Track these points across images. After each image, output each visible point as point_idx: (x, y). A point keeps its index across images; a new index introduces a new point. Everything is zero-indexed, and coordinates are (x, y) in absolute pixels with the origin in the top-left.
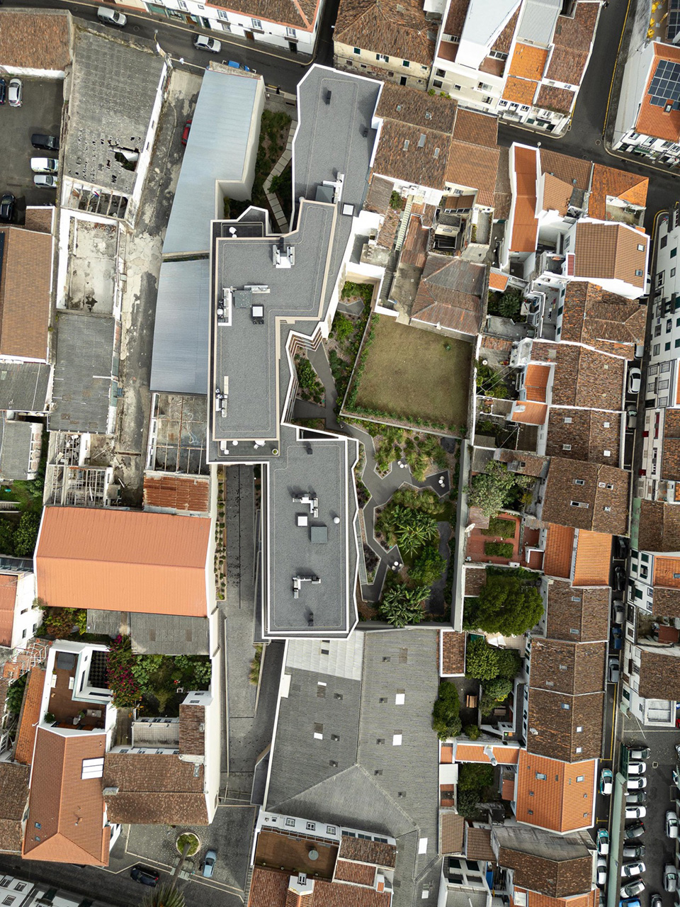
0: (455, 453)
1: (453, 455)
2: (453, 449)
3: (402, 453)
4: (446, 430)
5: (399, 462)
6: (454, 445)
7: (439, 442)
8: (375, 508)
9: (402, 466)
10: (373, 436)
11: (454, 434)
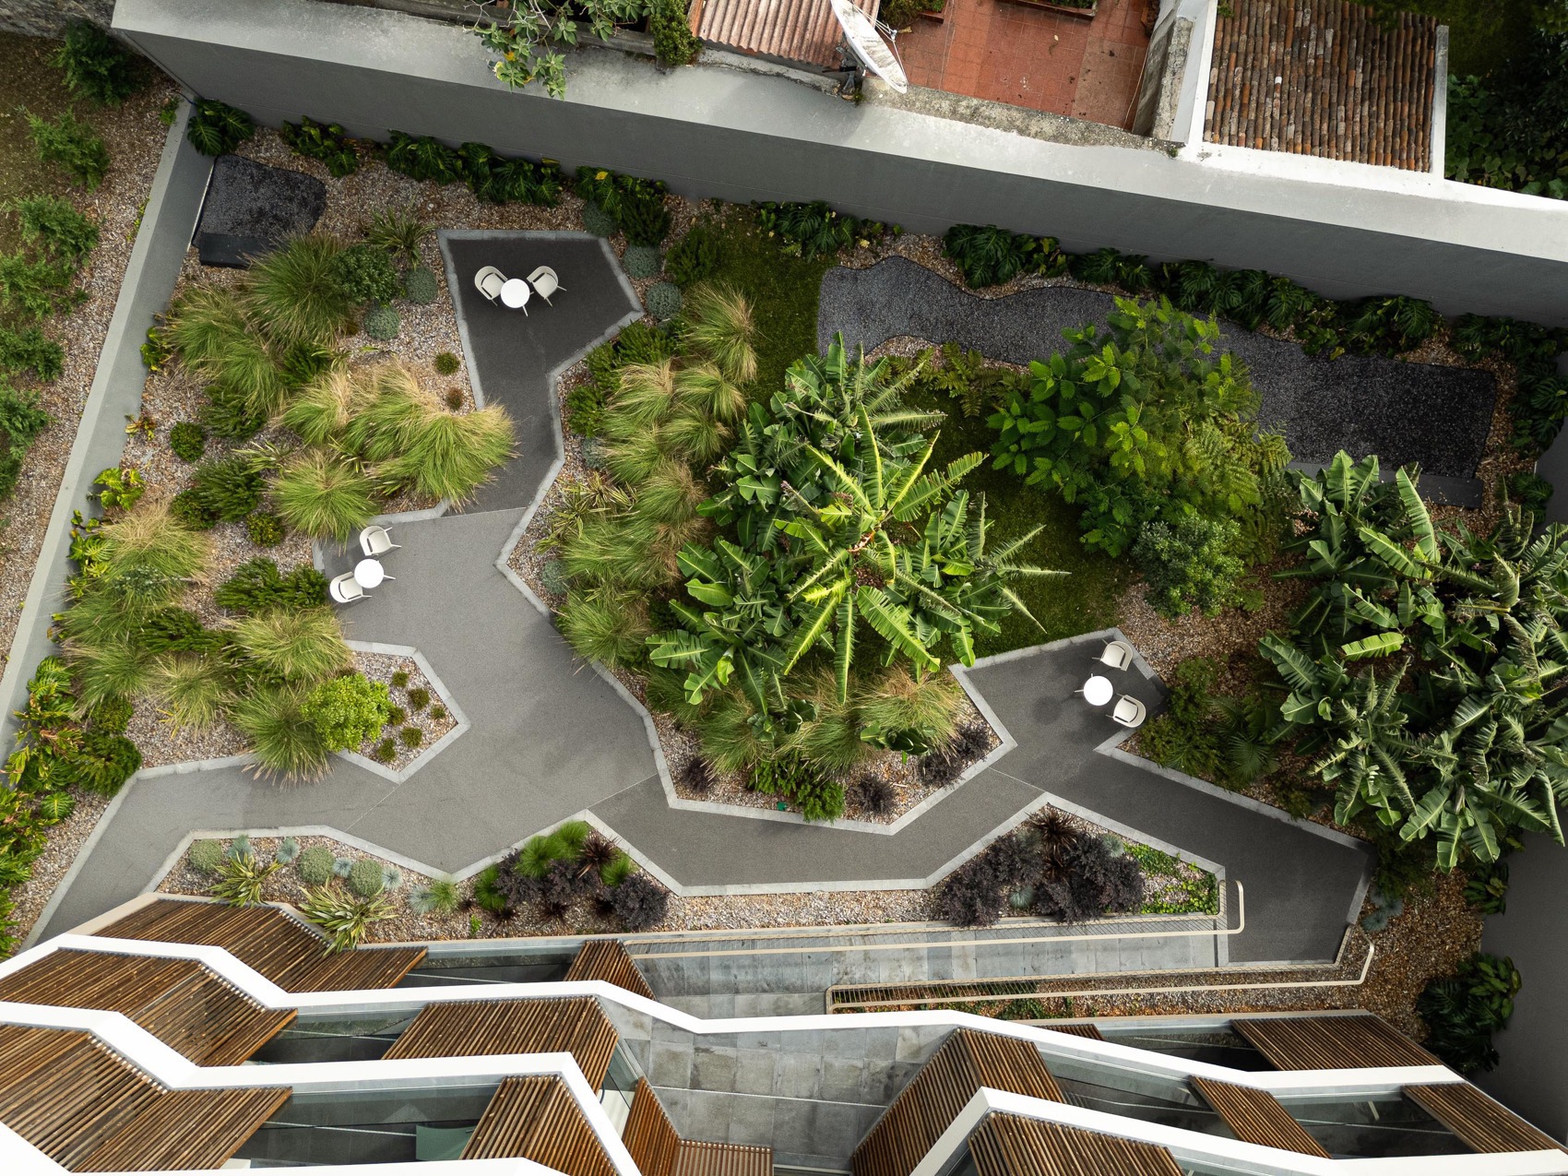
0: (321, 173)
1: (334, 186)
2: (289, 179)
3: (285, 560)
4: (109, 210)
5: (341, 590)
6: (264, 175)
7: (224, 276)
8: (674, 801)
9: (369, 574)
10: (132, 760)
11: (146, 156)
